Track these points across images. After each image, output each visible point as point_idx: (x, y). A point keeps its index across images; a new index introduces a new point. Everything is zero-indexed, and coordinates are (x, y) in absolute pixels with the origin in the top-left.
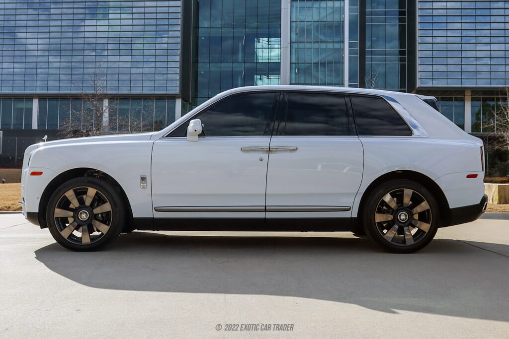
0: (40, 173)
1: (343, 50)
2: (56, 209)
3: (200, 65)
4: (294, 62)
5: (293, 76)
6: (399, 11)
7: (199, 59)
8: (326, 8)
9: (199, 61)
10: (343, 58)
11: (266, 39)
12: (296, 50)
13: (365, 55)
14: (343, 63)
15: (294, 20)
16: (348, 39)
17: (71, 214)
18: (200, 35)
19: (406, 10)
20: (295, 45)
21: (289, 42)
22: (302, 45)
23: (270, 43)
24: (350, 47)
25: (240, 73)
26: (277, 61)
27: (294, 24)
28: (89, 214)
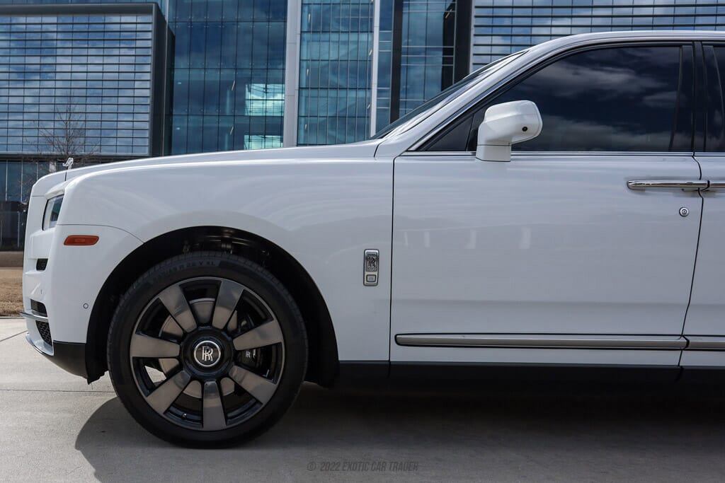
0: (91, 240)
1: (370, 99)
2: (135, 336)
3: (174, 118)
4: (303, 115)
5: (302, 133)
6: (444, 48)
7: (174, 110)
8: (347, 43)
9: (174, 113)
10: (369, 110)
11: (263, 86)
12: (306, 100)
13: (399, 108)
14: (369, 117)
15: (304, 58)
16: (376, 86)
17: (174, 349)
18: (175, 79)
19: (454, 47)
20: (304, 92)
21: (297, 87)
22: (315, 92)
23: (268, 91)
24: (378, 96)
25: (227, 130)
26: (279, 115)
27: (304, 64)
28: (222, 351)
